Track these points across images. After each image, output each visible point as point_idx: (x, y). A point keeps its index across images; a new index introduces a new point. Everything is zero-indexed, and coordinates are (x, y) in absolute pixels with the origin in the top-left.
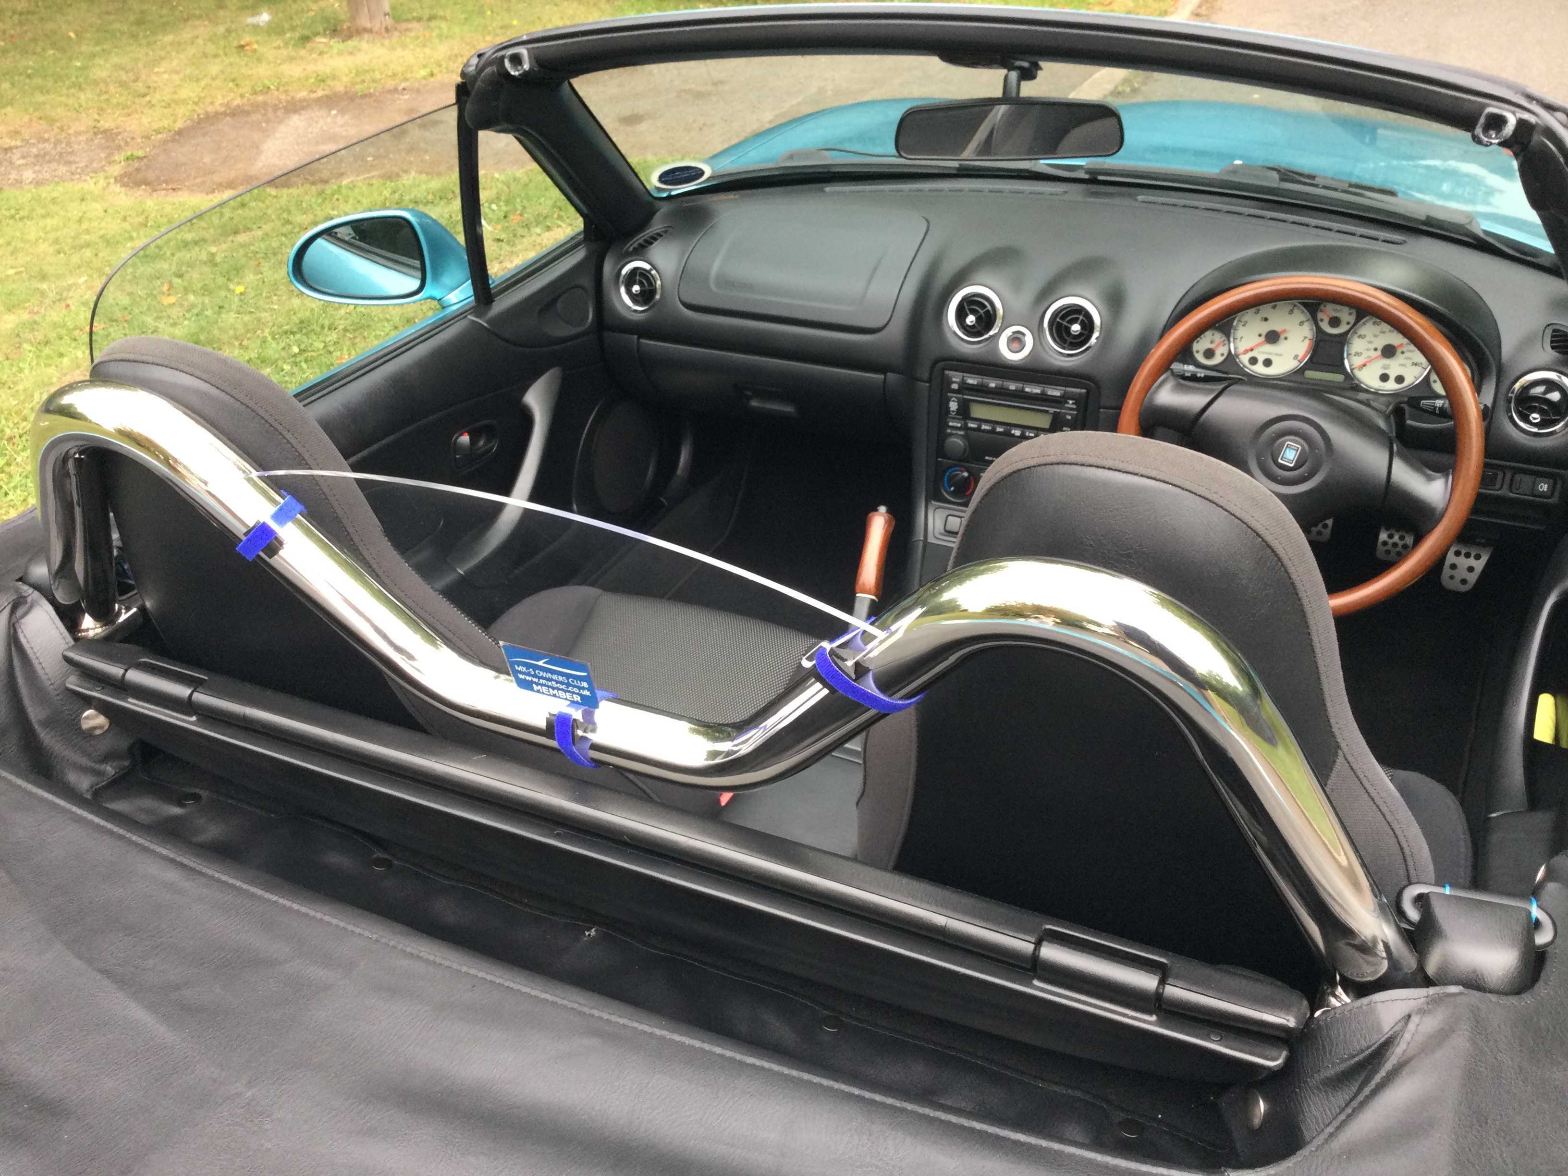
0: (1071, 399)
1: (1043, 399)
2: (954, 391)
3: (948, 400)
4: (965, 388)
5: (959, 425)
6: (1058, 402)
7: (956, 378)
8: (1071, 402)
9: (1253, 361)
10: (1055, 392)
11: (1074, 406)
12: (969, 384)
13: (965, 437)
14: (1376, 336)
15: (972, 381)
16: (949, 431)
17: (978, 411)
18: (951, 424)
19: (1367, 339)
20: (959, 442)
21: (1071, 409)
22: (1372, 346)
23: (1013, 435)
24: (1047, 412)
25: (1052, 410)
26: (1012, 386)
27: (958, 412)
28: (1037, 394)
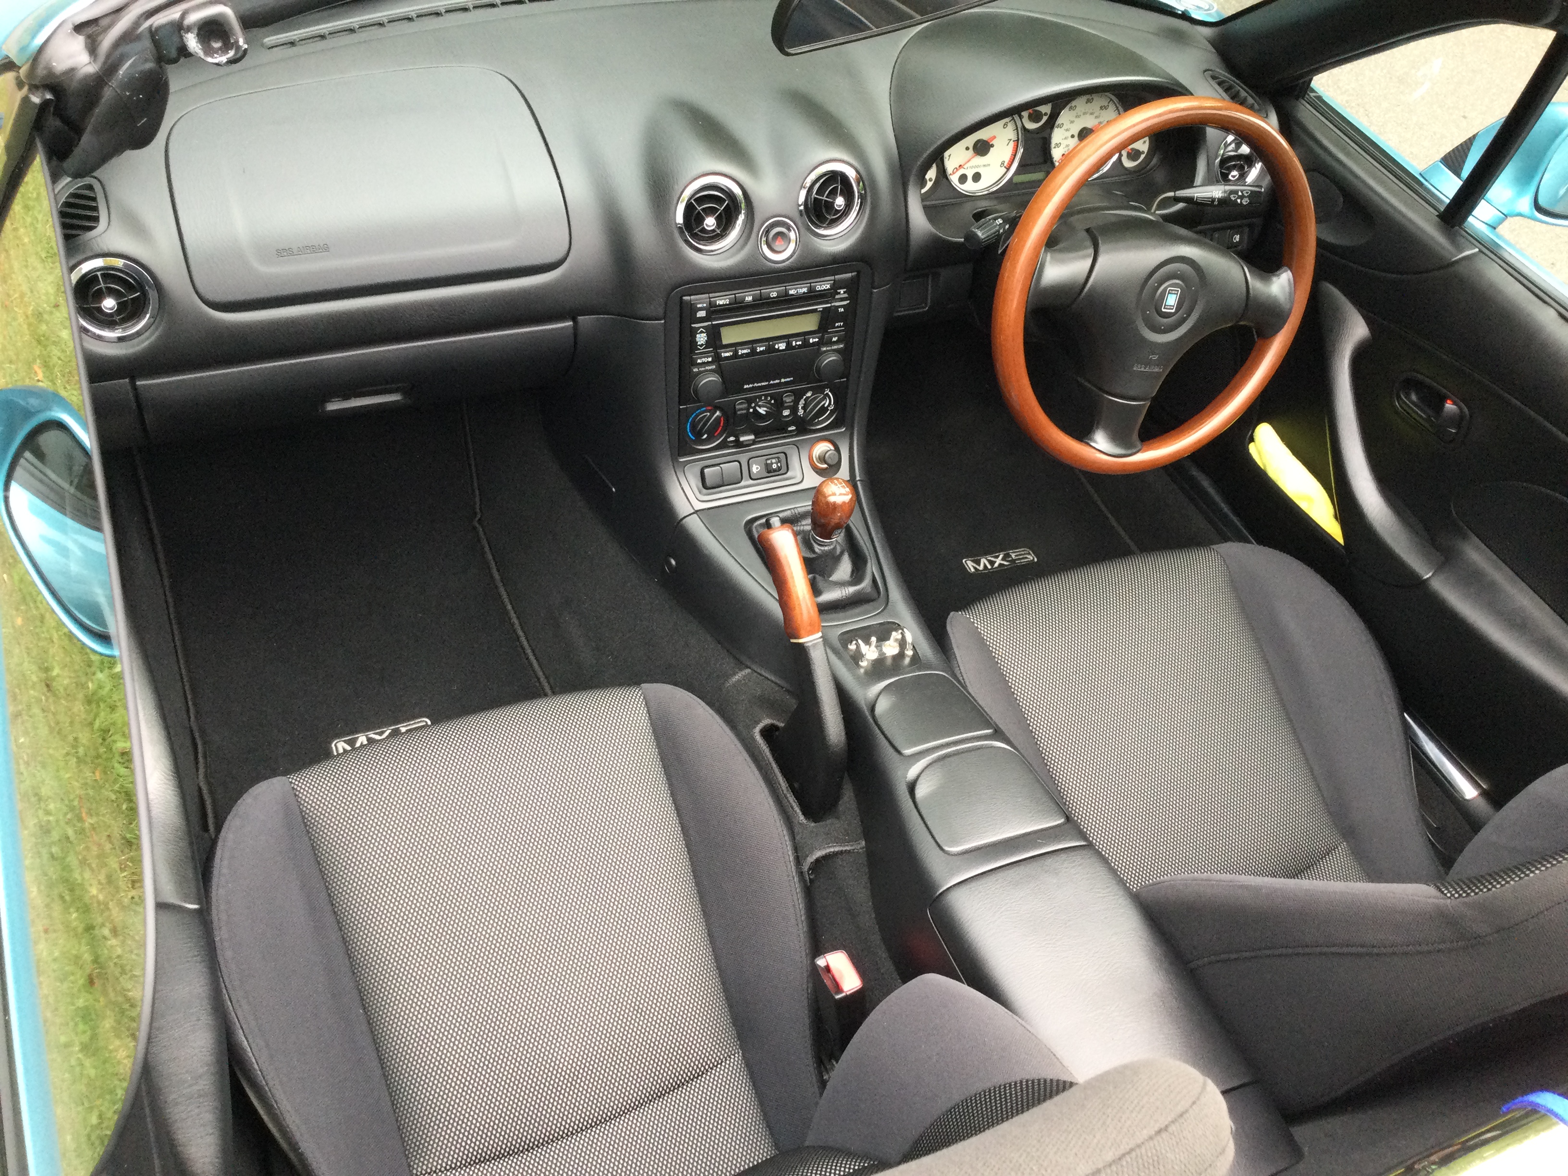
0: (841, 288)
1: (813, 296)
2: (702, 320)
3: (694, 333)
4: (714, 311)
5: (710, 359)
6: (829, 295)
7: (701, 301)
8: (842, 291)
9: (963, 179)
10: (824, 286)
11: (846, 295)
12: (720, 305)
13: (720, 371)
14: (1072, 122)
15: (722, 301)
16: (695, 370)
17: (729, 336)
18: (699, 361)
19: (1065, 127)
20: (713, 378)
21: (842, 300)
22: (1069, 134)
23: (778, 350)
24: (815, 311)
25: (820, 307)
26: (774, 293)
27: (708, 344)
28: (804, 293)
